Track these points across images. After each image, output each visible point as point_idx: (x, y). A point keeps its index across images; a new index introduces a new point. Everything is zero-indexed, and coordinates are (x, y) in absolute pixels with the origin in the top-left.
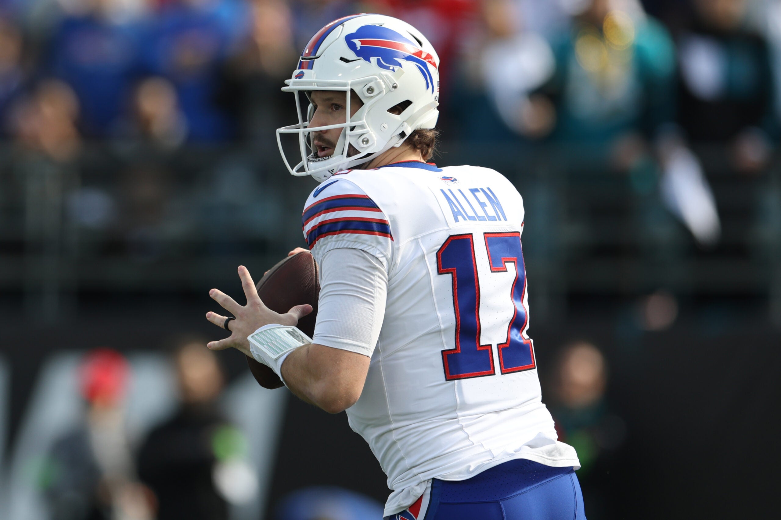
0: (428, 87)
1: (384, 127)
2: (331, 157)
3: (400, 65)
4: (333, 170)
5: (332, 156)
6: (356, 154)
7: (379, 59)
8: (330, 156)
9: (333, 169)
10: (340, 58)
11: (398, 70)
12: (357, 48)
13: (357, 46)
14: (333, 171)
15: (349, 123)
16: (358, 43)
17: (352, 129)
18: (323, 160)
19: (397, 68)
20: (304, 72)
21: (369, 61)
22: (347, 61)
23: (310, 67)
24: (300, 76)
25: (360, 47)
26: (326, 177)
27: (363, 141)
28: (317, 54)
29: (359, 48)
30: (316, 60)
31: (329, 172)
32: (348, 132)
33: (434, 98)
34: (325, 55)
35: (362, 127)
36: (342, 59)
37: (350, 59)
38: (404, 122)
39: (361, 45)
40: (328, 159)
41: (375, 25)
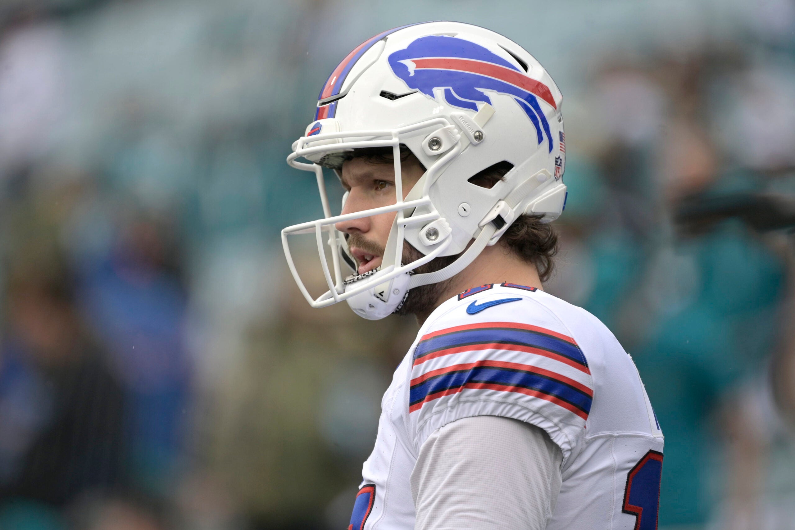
0: (540, 139)
1: (465, 210)
2: (377, 271)
3: (487, 100)
4: (383, 292)
5: (377, 269)
6: (418, 258)
7: (449, 90)
8: (376, 269)
9: (381, 291)
10: (379, 92)
11: (484, 108)
12: (409, 73)
13: (409, 70)
14: (382, 295)
15: (400, 204)
16: (411, 65)
17: (409, 214)
18: (365, 276)
19: (481, 105)
20: (321, 123)
21: (432, 95)
22: (392, 97)
23: (332, 114)
24: (316, 131)
25: (415, 71)
26: (373, 307)
27: (428, 235)
28: (342, 91)
29: (412, 74)
30: (340, 100)
31: (377, 298)
32: (401, 220)
33: (554, 160)
34: (355, 91)
35: (425, 208)
36: (383, 94)
37: (398, 93)
38: (500, 200)
39: (416, 68)
40: (372, 274)
41: (443, 36)
